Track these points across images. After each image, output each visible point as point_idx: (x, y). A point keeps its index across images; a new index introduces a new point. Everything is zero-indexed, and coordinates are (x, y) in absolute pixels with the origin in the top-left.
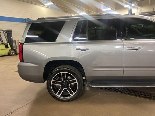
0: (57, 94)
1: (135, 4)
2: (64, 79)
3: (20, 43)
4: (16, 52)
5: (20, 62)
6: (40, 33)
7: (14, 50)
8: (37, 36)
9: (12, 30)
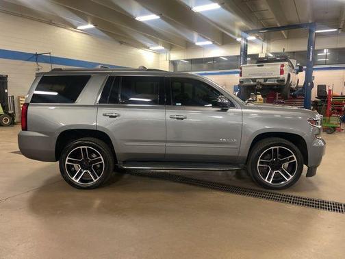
0: (73, 179)
1: (257, 37)
2: (85, 156)
3: (22, 106)
4: (13, 119)
5: (23, 130)
6: (62, 88)
7: (10, 115)
8: (56, 94)
9: (7, 76)
